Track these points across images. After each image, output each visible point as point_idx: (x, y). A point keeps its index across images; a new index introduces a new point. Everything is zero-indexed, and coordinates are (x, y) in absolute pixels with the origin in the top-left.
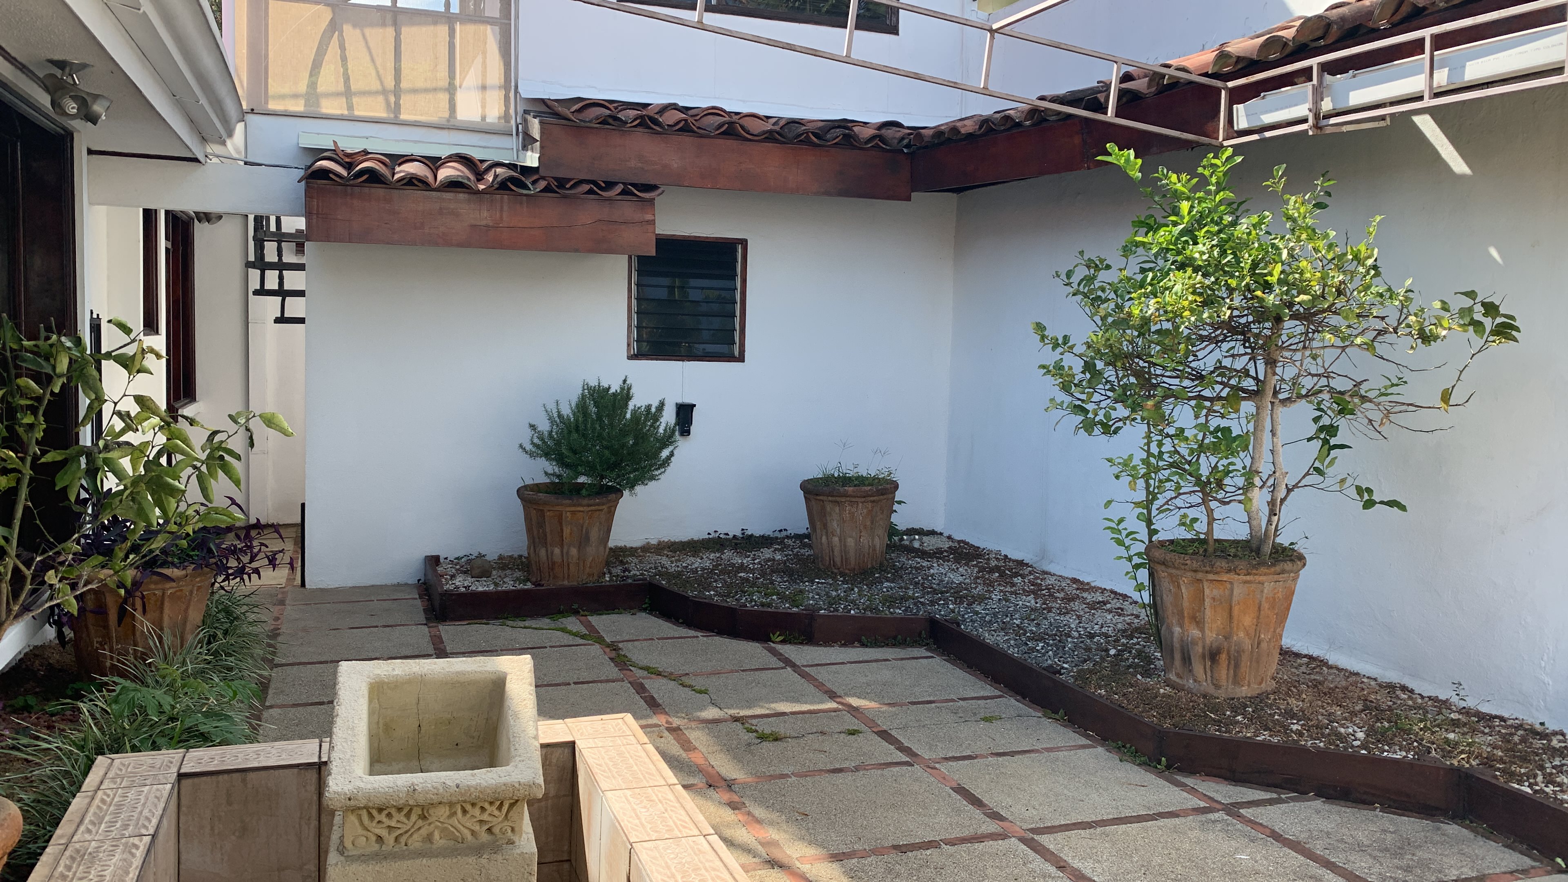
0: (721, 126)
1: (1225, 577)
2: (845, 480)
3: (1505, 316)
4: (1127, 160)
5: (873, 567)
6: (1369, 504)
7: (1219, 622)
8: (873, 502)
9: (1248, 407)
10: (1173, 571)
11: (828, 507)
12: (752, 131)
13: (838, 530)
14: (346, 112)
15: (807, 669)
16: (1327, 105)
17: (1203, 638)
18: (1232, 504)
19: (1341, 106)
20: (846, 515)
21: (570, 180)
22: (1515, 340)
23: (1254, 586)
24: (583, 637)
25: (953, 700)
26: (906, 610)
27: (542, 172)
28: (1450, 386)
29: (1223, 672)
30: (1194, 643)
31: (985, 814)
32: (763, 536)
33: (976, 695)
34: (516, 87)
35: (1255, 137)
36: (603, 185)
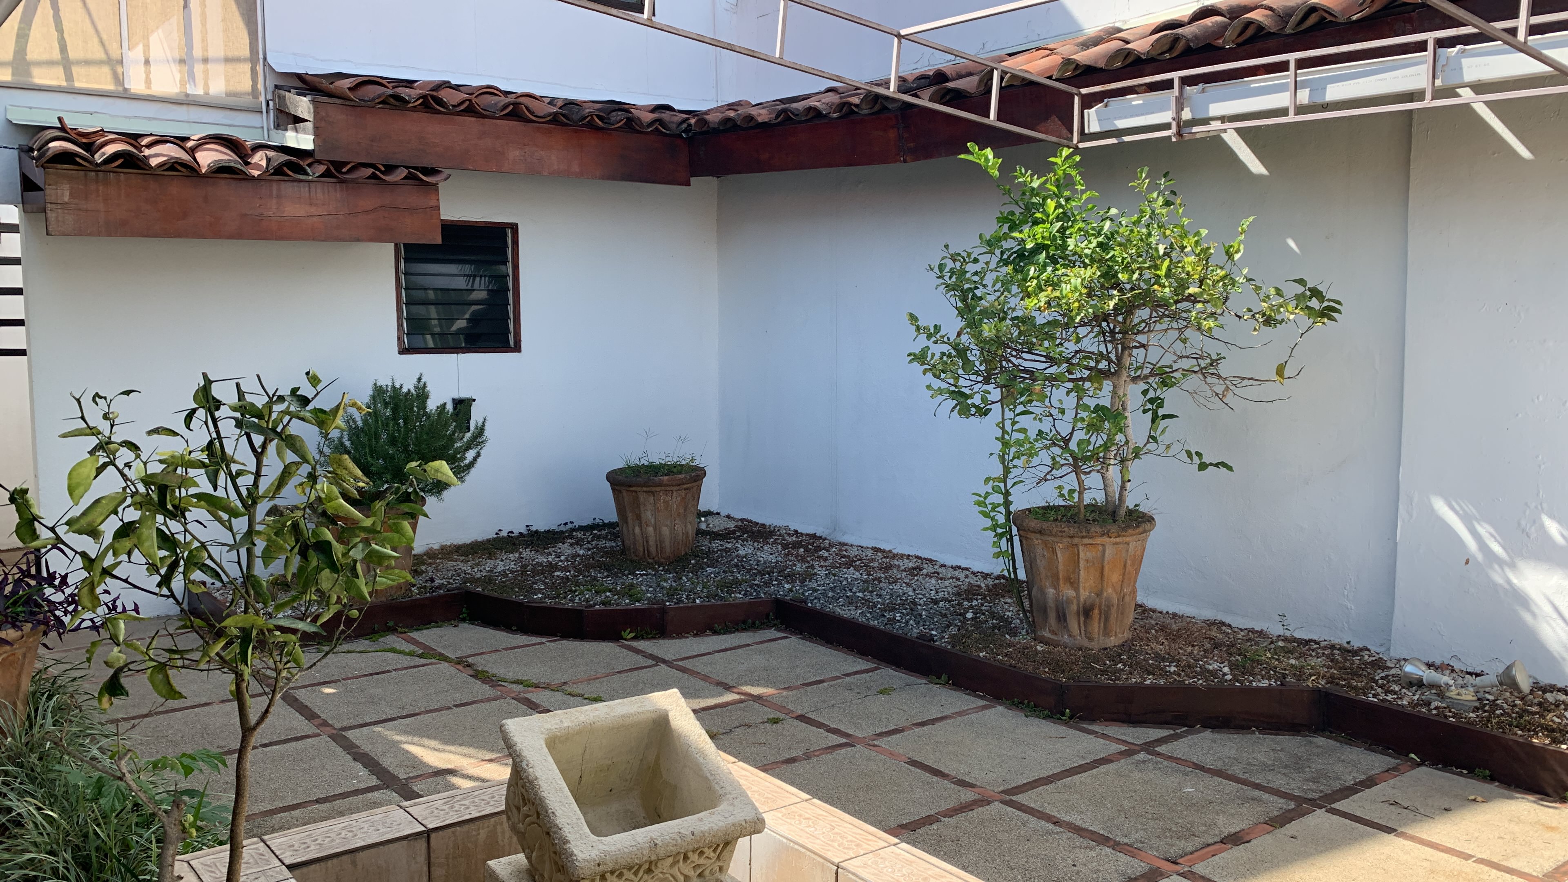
0: (505, 107)
1: (1099, 540)
2: (654, 469)
3: (1329, 300)
4: (987, 160)
5: (686, 554)
6: (1203, 467)
7: (1092, 581)
8: (685, 489)
9: (1107, 385)
10: (1050, 539)
11: (642, 497)
12: (536, 113)
13: (653, 520)
14: (64, 84)
15: (680, 663)
16: (1186, 115)
17: (1078, 597)
18: (1093, 473)
19: (1200, 116)
20: (661, 505)
21: (346, 163)
22: (1334, 319)
23: (1122, 546)
24: (420, 656)
25: (838, 678)
26: (745, 594)
27: (318, 156)
28: (1283, 362)
29: (1096, 626)
30: (1069, 602)
31: (952, 782)
32: (548, 531)
33: (855, 669)
34: (265, 59)
35: (1113, 141)
36: (383, 169)
